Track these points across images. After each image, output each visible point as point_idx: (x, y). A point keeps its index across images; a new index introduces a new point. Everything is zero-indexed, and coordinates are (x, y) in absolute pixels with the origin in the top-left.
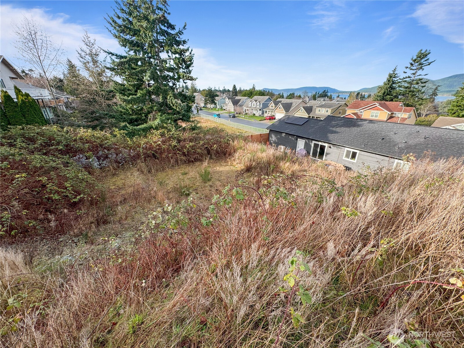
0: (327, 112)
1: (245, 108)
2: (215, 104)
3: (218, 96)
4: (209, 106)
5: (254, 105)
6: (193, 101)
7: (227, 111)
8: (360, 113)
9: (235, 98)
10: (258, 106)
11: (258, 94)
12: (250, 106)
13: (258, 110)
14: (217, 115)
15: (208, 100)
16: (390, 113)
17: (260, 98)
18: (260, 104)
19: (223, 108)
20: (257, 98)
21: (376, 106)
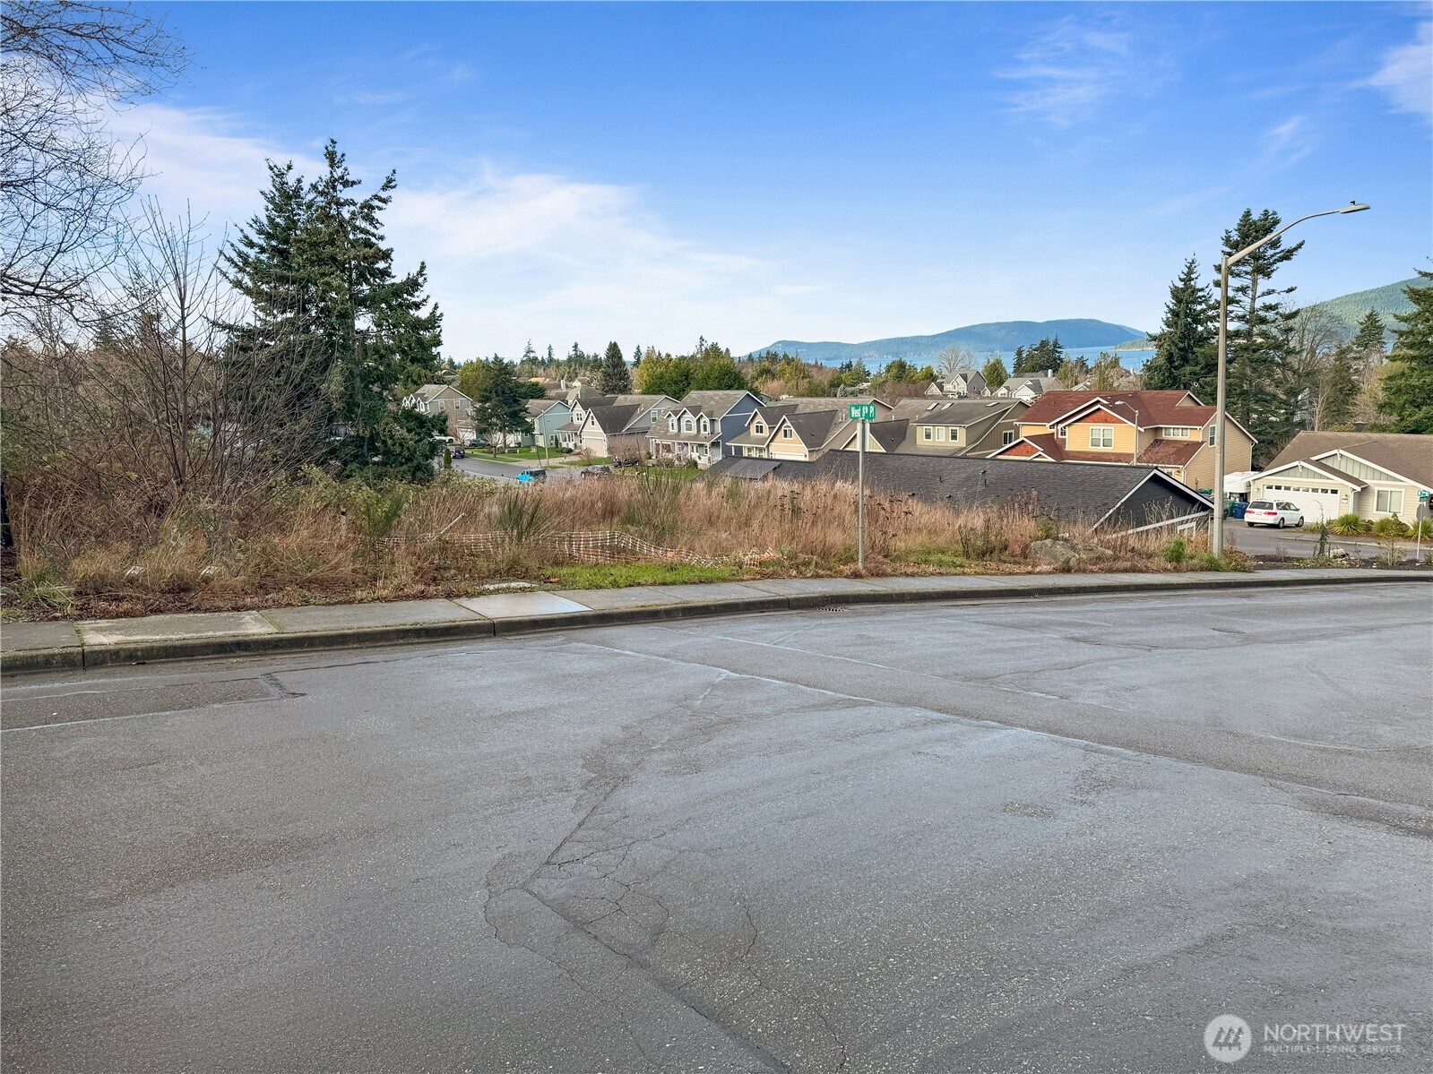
0: (954, 437)
1: (654, 441)
2: (529, 430)
3: (538, 392)
4: (498, 438)
5: (689, 428)
7: (576, 459)
8: (1060, 436)
9: (614, 399)
10: (705, 430)
11: (716, 378)
12: (676, 430)
13: (708, 444)
14: (531, 473)
15: (491, 416)
16: (1142, 430)
17: (715, 400)
18: (712, 421)
19: (564, 445)
20: (704, 397)
21: (1099, 409)
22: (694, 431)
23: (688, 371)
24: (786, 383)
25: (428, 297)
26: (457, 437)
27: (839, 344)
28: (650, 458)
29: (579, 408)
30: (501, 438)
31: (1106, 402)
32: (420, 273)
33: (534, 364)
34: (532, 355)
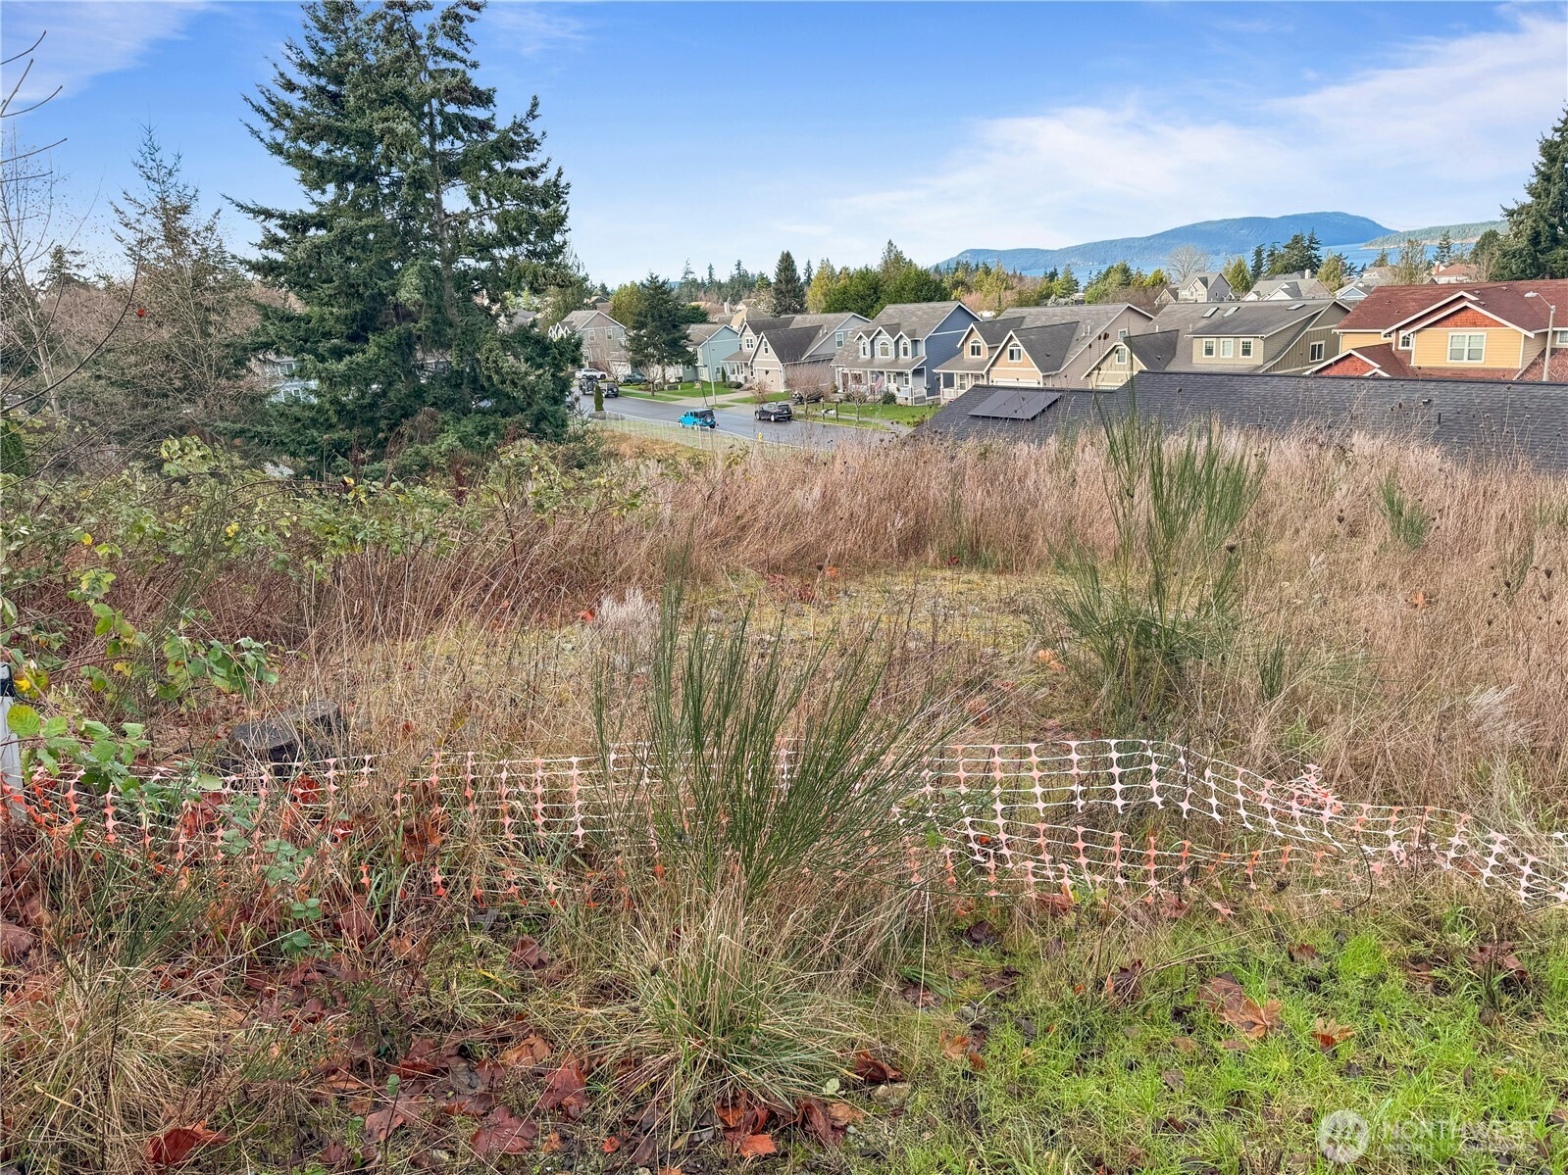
0: (1246, 352)
1: (841, 369)
2: (690, 361)
3: (700, 317)
4: (655, 372)
5: (885, 352)
6: (576, 362)
7: (748, 395)
8: (1400, 348)
9: (790, 321)
10: (906, 354)
11: (913, 289)
12: (868, 356)
13: (910, 372)
14: (696, 415)
15: (647, 345)
16: (1531, 335)
17: (916, 316)
18: (915, 342)
19: (733, 378)
20: (902, 312)
21: (1466, 308)
22: (892, 356)
23: (877, 283)
24: (985, 296)
25: (549, 160)
26: (610, 373)
27: (1037, 251)
28: (836, 392)
29: (749, 333)
30: (660, 372)
31: (1474, 298)
32: (532, 114)
33: (693, 286)
34: (690, 277)
